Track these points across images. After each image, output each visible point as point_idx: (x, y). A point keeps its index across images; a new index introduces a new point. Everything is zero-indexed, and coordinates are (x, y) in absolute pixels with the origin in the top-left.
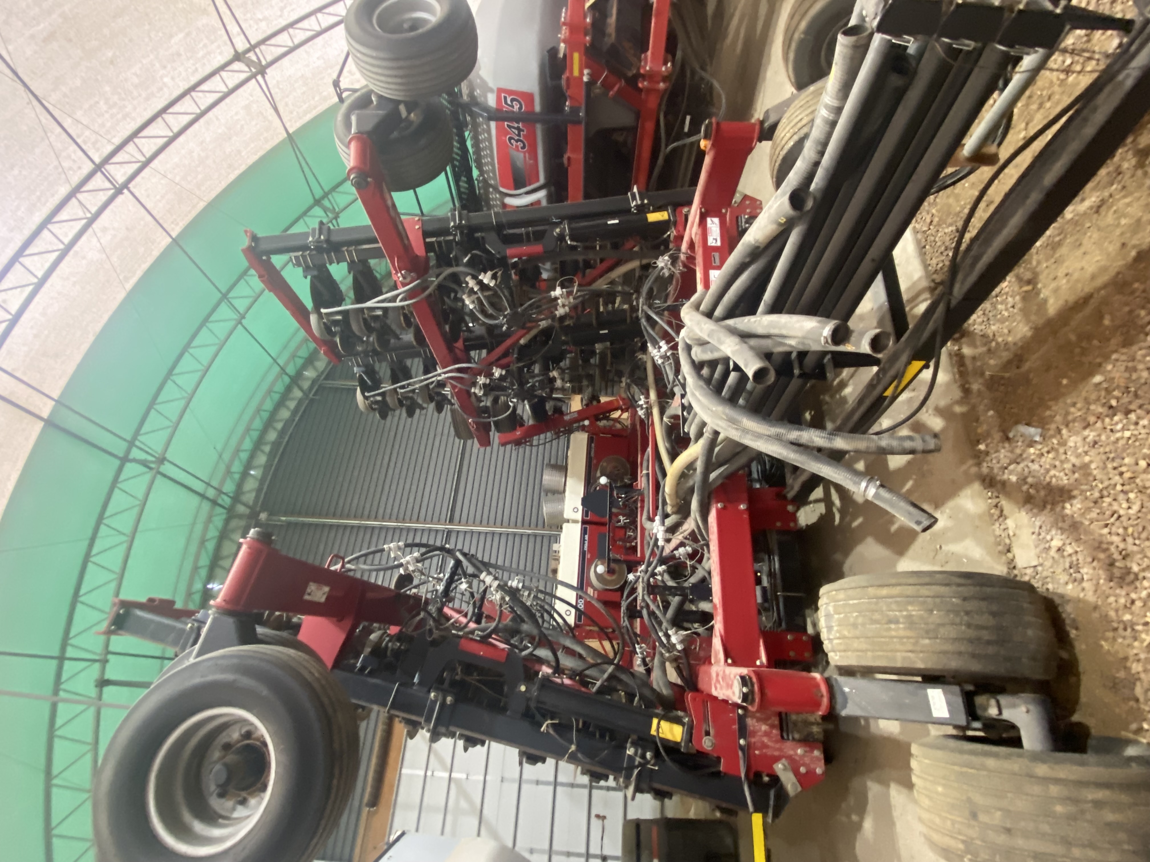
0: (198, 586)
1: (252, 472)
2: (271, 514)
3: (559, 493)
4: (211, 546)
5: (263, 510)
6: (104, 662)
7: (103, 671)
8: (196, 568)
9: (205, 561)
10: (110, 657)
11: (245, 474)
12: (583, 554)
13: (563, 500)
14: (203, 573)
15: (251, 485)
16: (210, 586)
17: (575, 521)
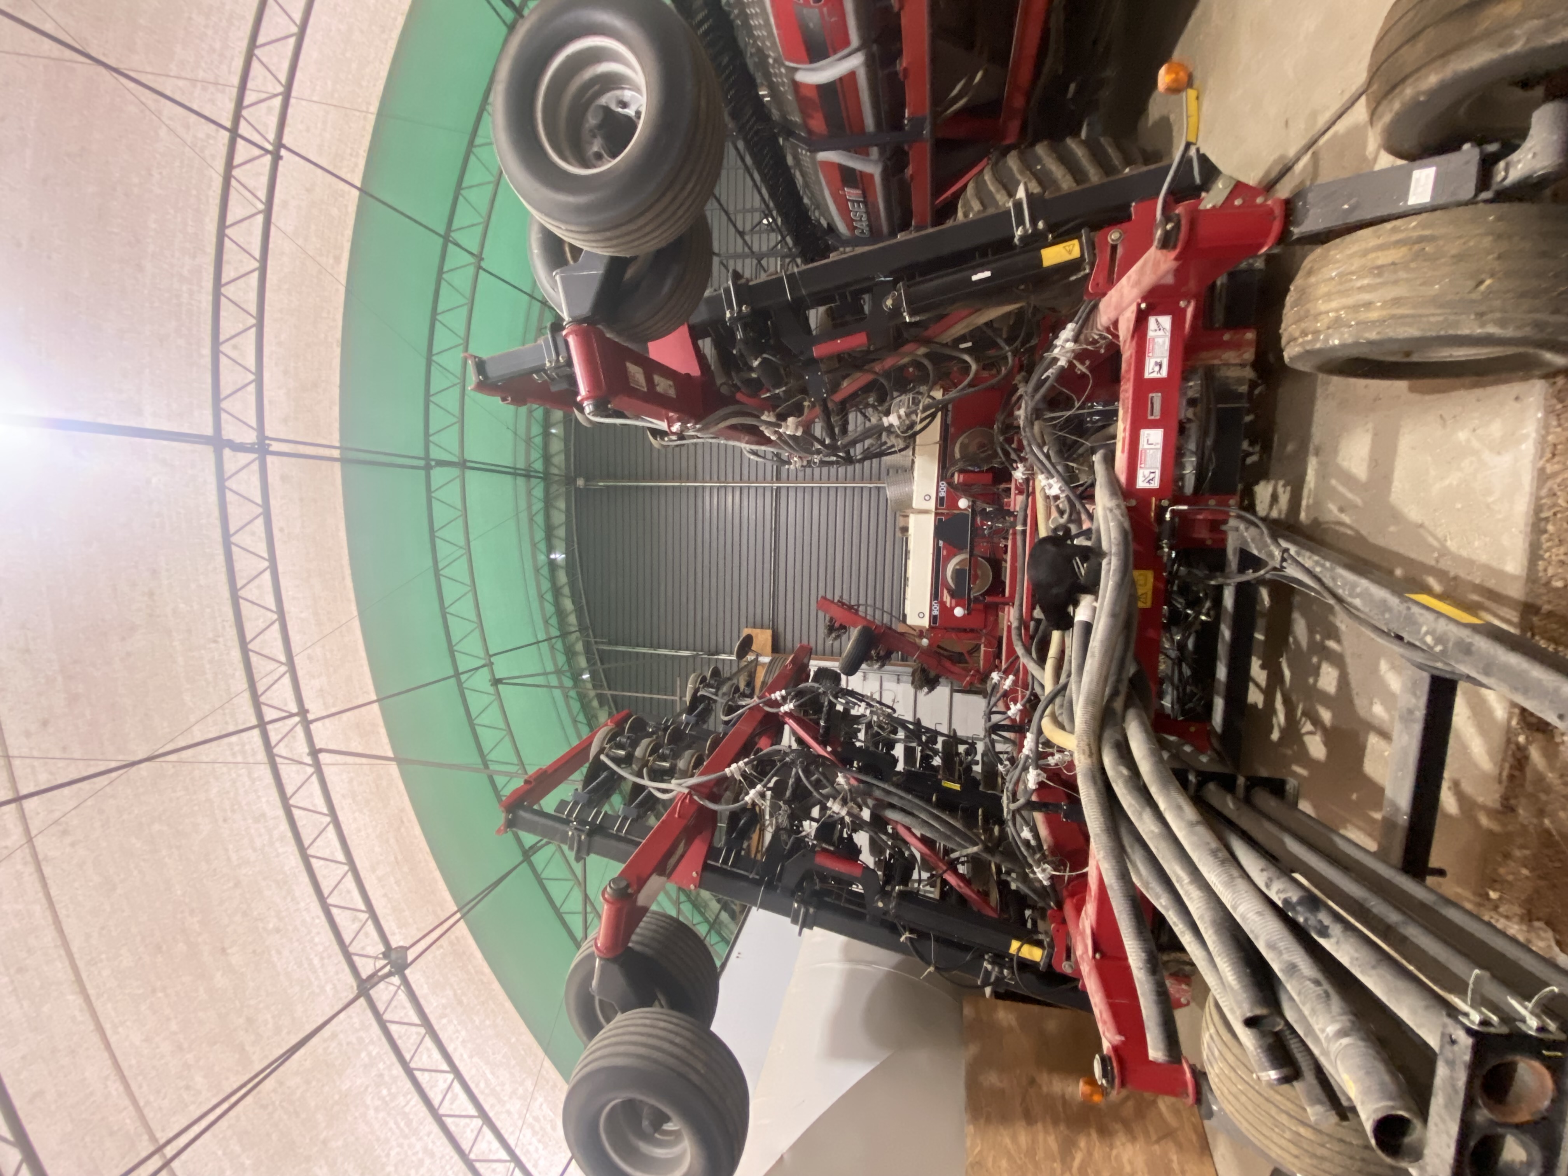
0: (542, 558)
1: (553, 431)
2: (587, 480)
3: (908, 470)
4: (540, 519)
5: (578, 475)
6: (490, 665)
7: (492, 672)
8: (534, 545)
9: (540, 535)
10: (492, 659)
11: (546, 435)
12: (937, 551)
13: (911, 479)
14: (542, 546)
15: (556, 446)
16: (553, 556)
17: (926, 512)
